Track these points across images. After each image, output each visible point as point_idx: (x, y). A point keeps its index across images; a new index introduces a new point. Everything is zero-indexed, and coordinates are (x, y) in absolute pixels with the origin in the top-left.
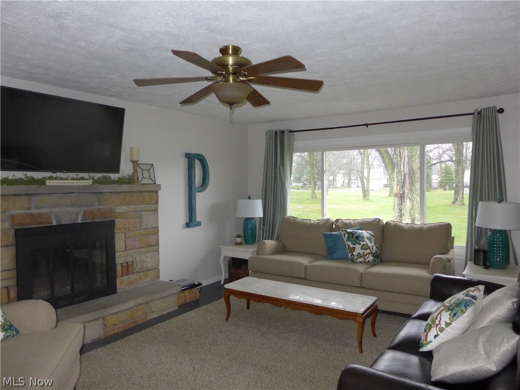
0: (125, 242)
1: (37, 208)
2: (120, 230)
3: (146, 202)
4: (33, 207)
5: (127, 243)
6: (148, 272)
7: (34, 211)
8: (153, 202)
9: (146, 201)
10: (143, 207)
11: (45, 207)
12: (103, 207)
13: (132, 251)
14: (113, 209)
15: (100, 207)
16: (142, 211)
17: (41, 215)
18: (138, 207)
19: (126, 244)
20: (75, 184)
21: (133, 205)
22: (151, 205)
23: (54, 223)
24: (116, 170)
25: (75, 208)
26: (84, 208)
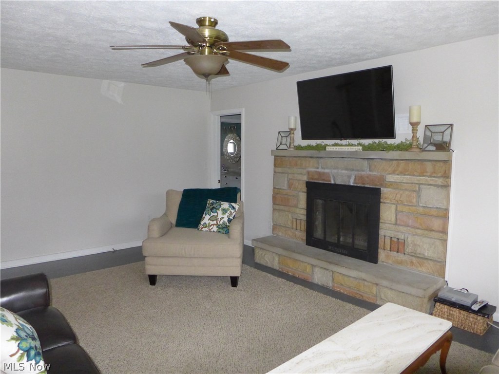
0: (396, 215)
1: (322, 168)
2: (391, 201)
3: (428, 174)
4: (320, 167)
5: (398, 217)
6: (425, 261)
7: (320, 170)
8: (440, 175)
9: (427, 172)
10: (423, 179)
11: (327, 168)
12: (374, 173)
13: (405, 228)
14: (384, 177)
15: (371, 173)
16: (422, 184)
17: (324, 173)
18: (415, 179)
19: (396, 218)
20: (346, 150)
21: (409, 175)
22: (437, 179)
23: (333, 182)
24: (391, 134)
25: (349, 172)
26: (356, 173)
